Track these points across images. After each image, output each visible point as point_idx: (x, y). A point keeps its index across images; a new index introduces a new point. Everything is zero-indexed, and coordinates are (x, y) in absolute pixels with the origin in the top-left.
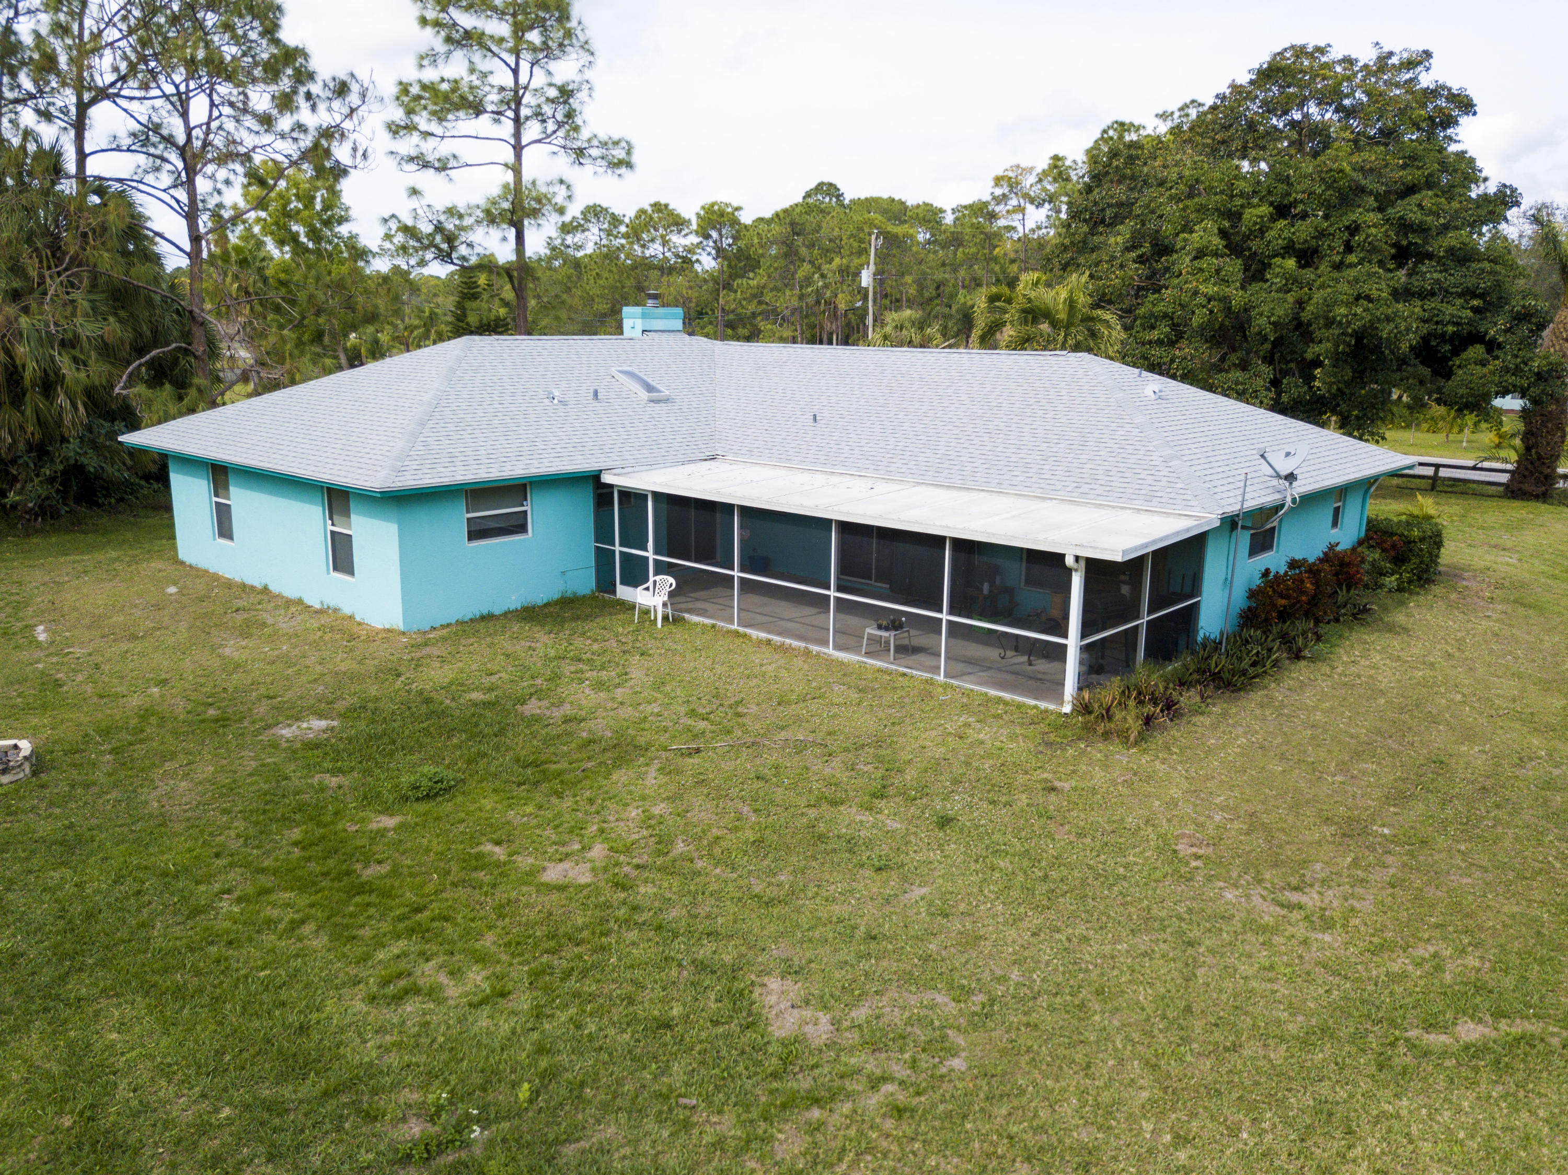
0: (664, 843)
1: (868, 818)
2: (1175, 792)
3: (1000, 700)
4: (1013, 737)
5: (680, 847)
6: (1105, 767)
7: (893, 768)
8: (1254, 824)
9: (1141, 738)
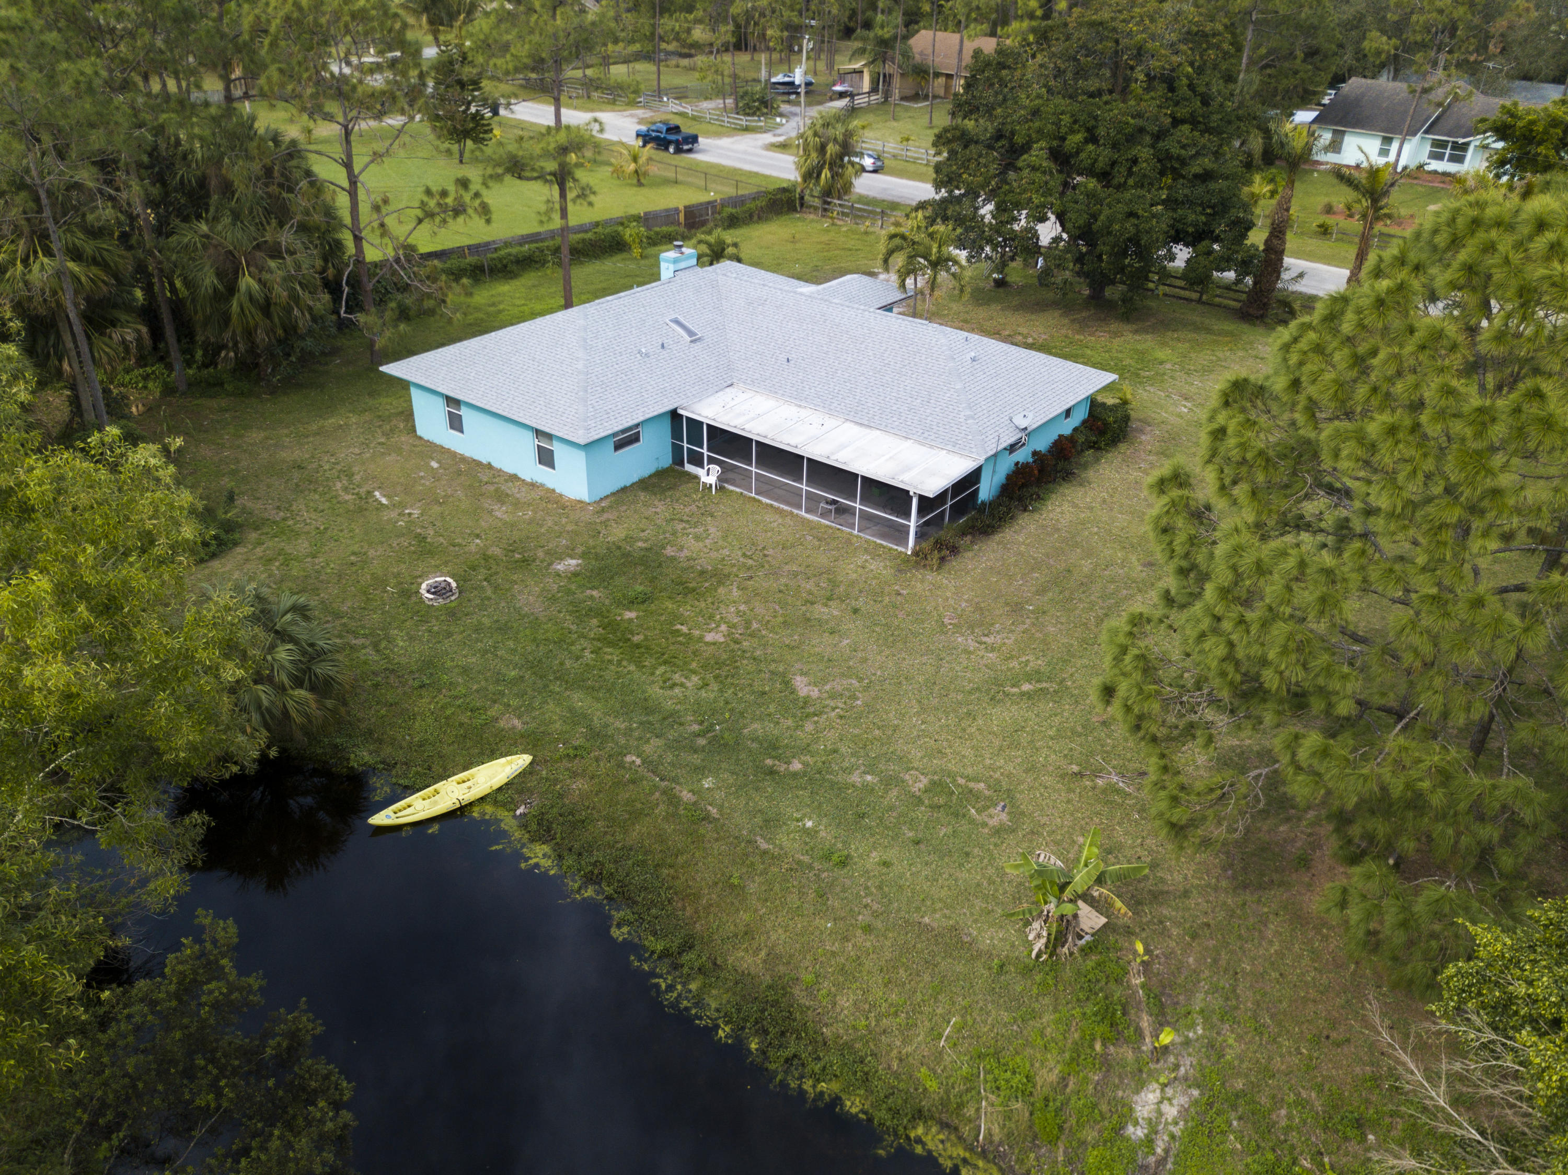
0: (748, 623)
1: (826, 610)
2: (949, 594)
3: (882, 546)
4: (885, 567)
5: (755, 625)
6: (922, 581)
7: (834, 583)
8: (978, 608)
9: (939, 568)
